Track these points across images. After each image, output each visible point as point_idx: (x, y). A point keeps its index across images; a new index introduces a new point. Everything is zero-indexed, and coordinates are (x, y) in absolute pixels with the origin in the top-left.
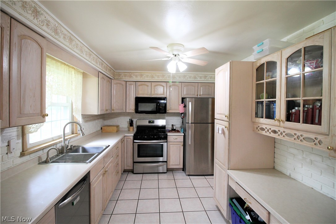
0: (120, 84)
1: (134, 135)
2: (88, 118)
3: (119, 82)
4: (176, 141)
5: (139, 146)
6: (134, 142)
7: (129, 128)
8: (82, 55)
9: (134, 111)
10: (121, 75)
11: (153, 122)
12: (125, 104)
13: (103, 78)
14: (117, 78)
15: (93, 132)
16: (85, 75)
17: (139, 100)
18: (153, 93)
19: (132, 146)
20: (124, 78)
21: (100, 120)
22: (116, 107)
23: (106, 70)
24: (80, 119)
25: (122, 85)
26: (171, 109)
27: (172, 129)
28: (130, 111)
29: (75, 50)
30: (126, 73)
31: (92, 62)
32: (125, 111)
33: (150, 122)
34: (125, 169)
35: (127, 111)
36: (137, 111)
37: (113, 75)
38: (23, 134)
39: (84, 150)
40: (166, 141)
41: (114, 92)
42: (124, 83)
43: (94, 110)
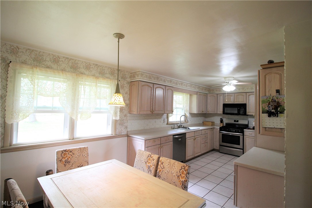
0: (213, 96)
1: (220, 127)
2: (193, 115)
3: (212, 95)
4: (250, 135)
5: (223, 135)
6: (220, 132)
7: (220, 124)
8: (187, 88)
9: (222, 113)
10: (214, 90)
11: (238, 121)
12: (216, 108)
13: (200, 94)
14: (212, 92)
15: (197, 123)
16: (191, 95)
17: (225, 106)
18: (235, 100)
19: (219, 134)
20: (216, 92)
21: (202, 117)
22: (210, 109)
23: (203, 90)
24: (188, 115)
25: (215, 97)
26: (250, 112)
27: (253, 128)
28: (220, 113)
29: (184, 87)
30: (217, 89)
31: (193, 89)
32: (216, 113)
33: (235, 121)
34: (215, 148)
35: (218, 113)
36: (224, 113)
37: (209, 91)
38: (168, 118)
39: (189, 129)
40: (242, 134)
41: (209, 101)
42: (216, 95)
43: (195, 111)
